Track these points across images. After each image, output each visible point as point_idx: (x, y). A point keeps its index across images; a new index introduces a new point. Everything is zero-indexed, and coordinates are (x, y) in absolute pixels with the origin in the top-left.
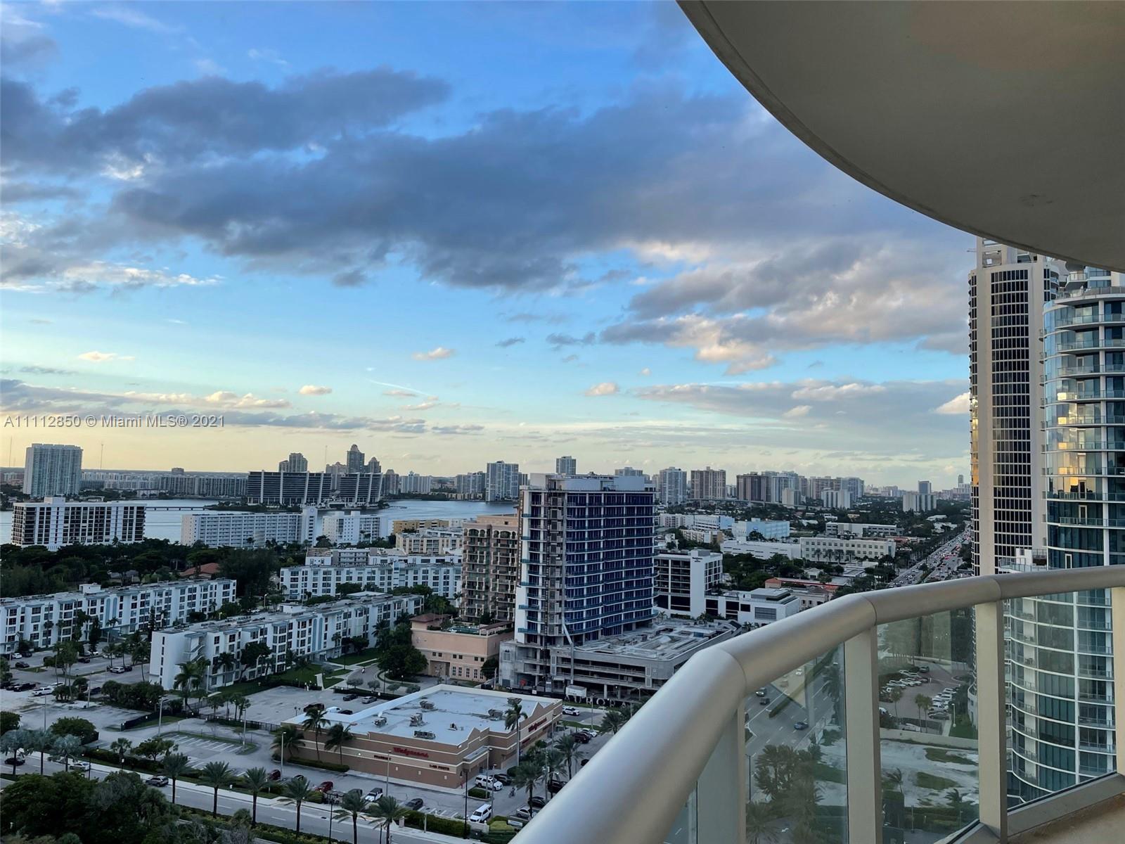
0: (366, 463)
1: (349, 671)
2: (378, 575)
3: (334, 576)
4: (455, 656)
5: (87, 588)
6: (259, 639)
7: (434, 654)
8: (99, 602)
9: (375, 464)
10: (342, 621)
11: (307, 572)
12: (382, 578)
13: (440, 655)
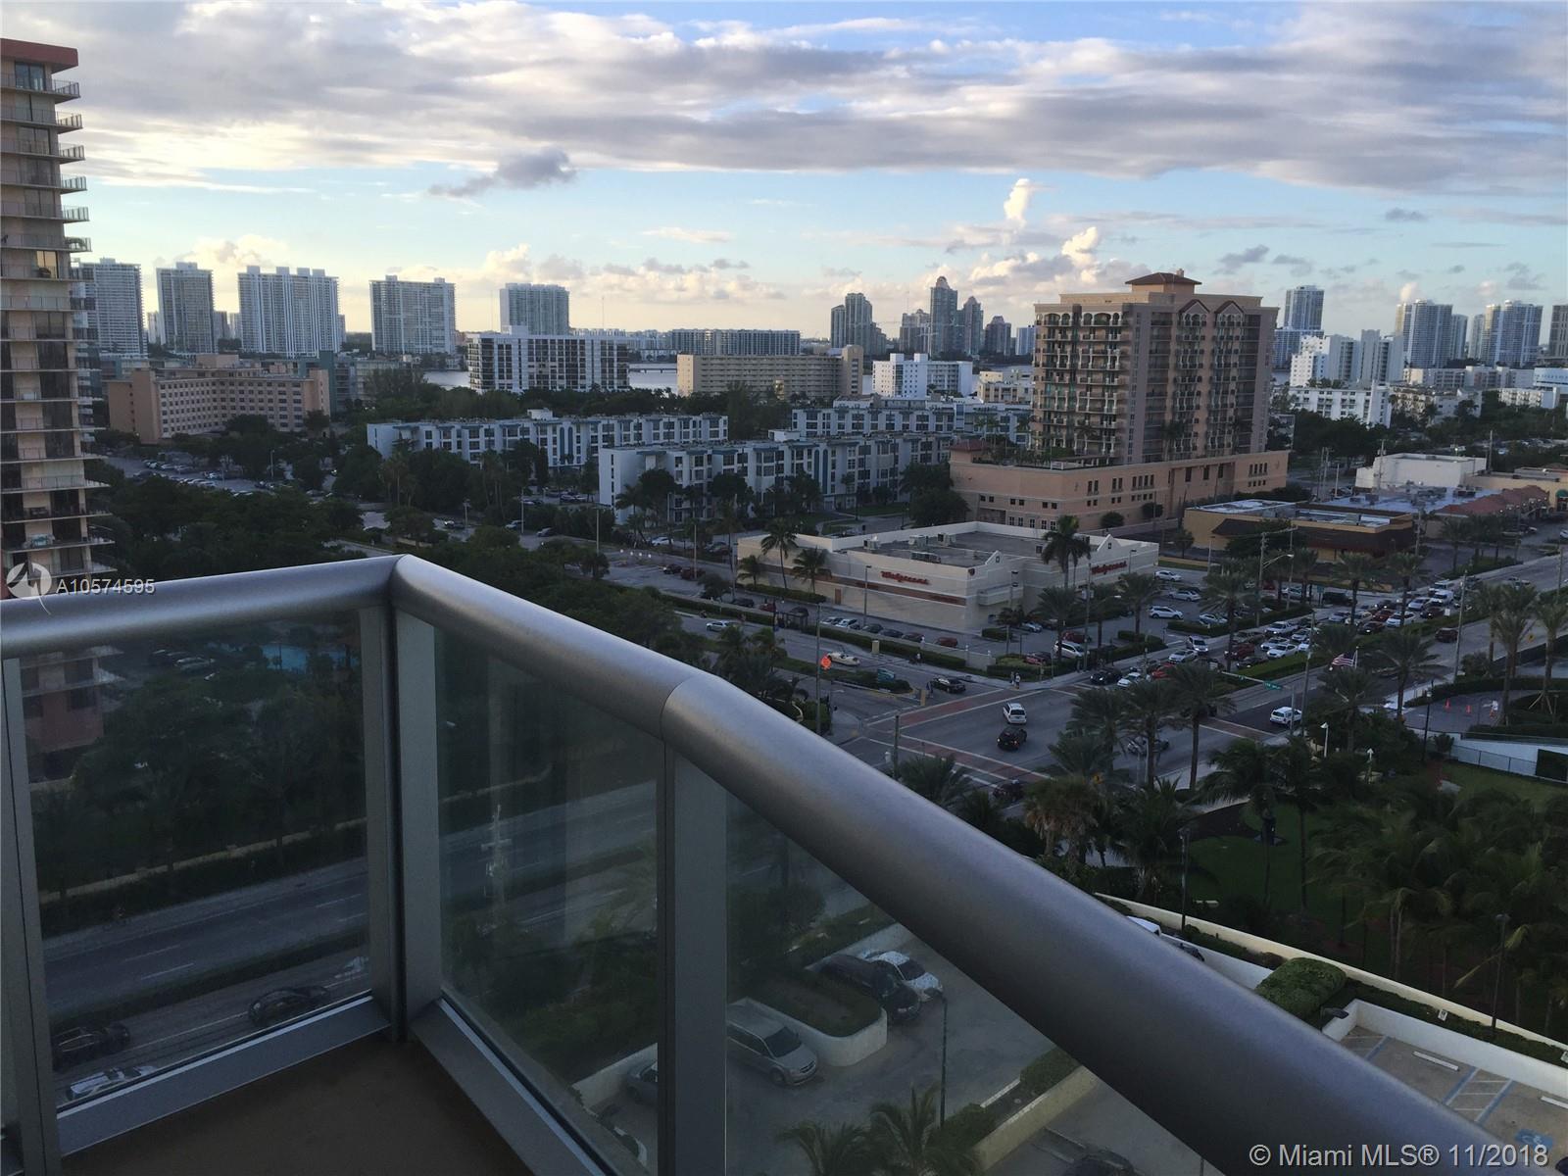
0: (960, 307)
4: (1013, 502)
5: (536, 414)
6: (736, 467)
7: (983, 498)
8: (549, 430)
9: (974, 307)
10: (856, 457)
11: (829, 415)
13: (992, 499)
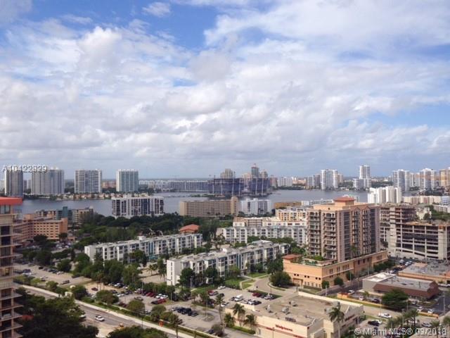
1: (254, 281)
2: (267, 232)
3: (246, 232)
4: (305, 276)
5: (141, 238)
6: (212, 265)
7: (295, 275)
9: (265, 172)
11: (233, 230)
12: (269, 233)
13: (298, 275)
